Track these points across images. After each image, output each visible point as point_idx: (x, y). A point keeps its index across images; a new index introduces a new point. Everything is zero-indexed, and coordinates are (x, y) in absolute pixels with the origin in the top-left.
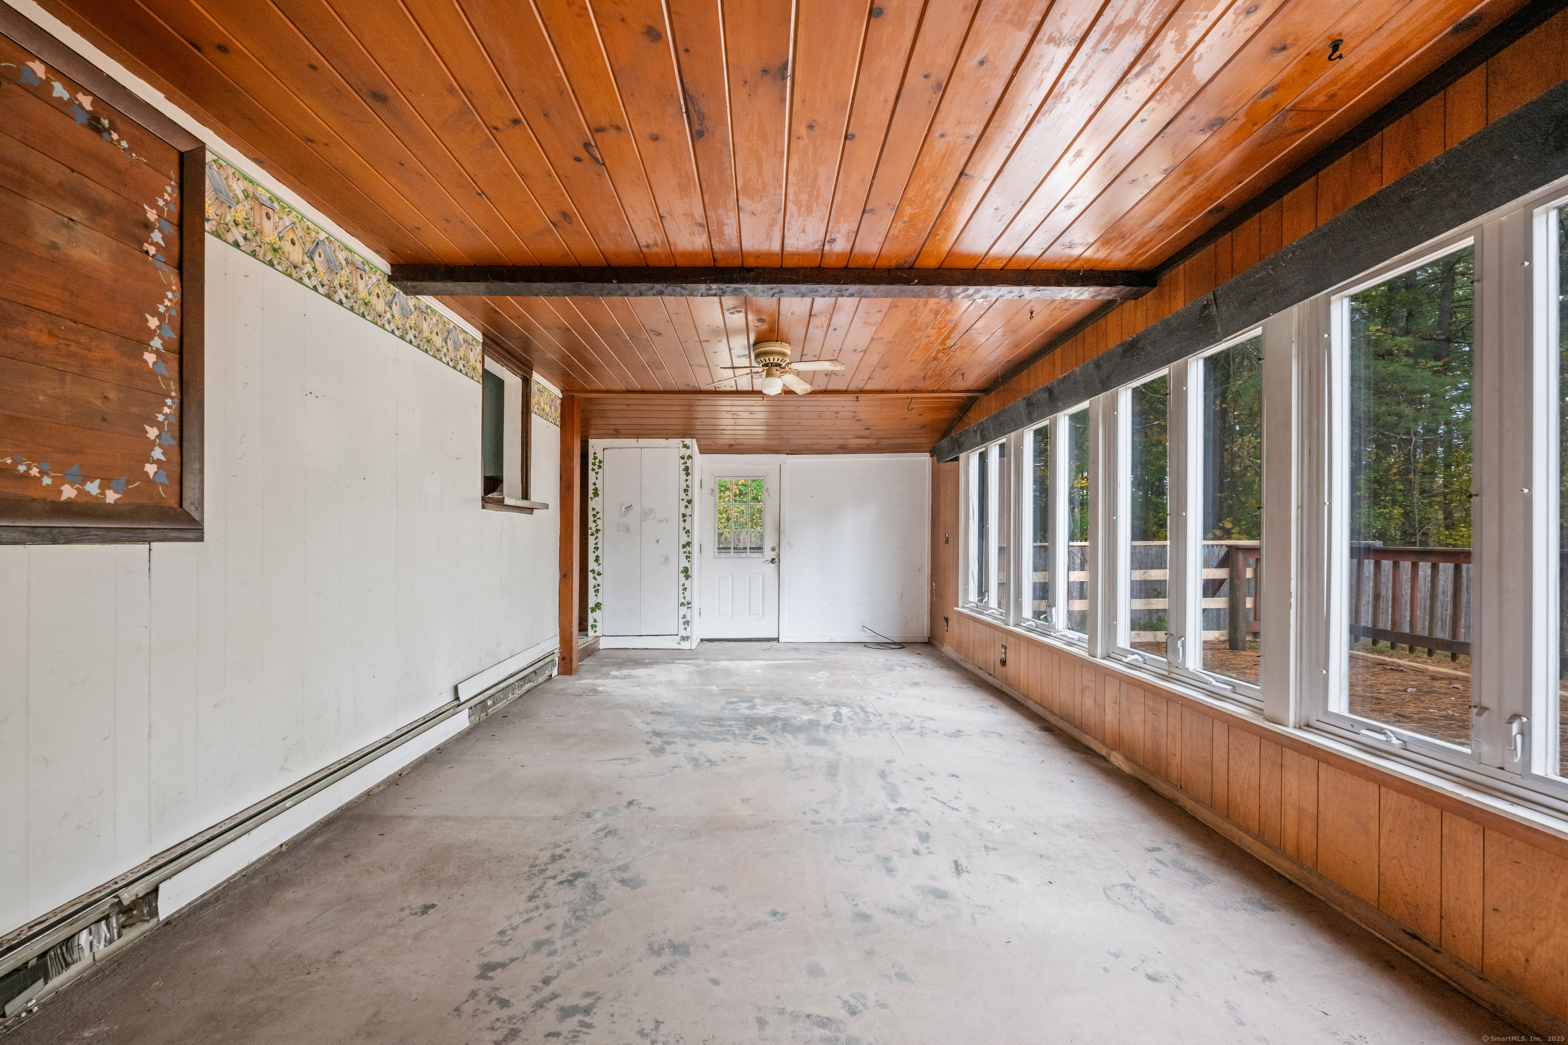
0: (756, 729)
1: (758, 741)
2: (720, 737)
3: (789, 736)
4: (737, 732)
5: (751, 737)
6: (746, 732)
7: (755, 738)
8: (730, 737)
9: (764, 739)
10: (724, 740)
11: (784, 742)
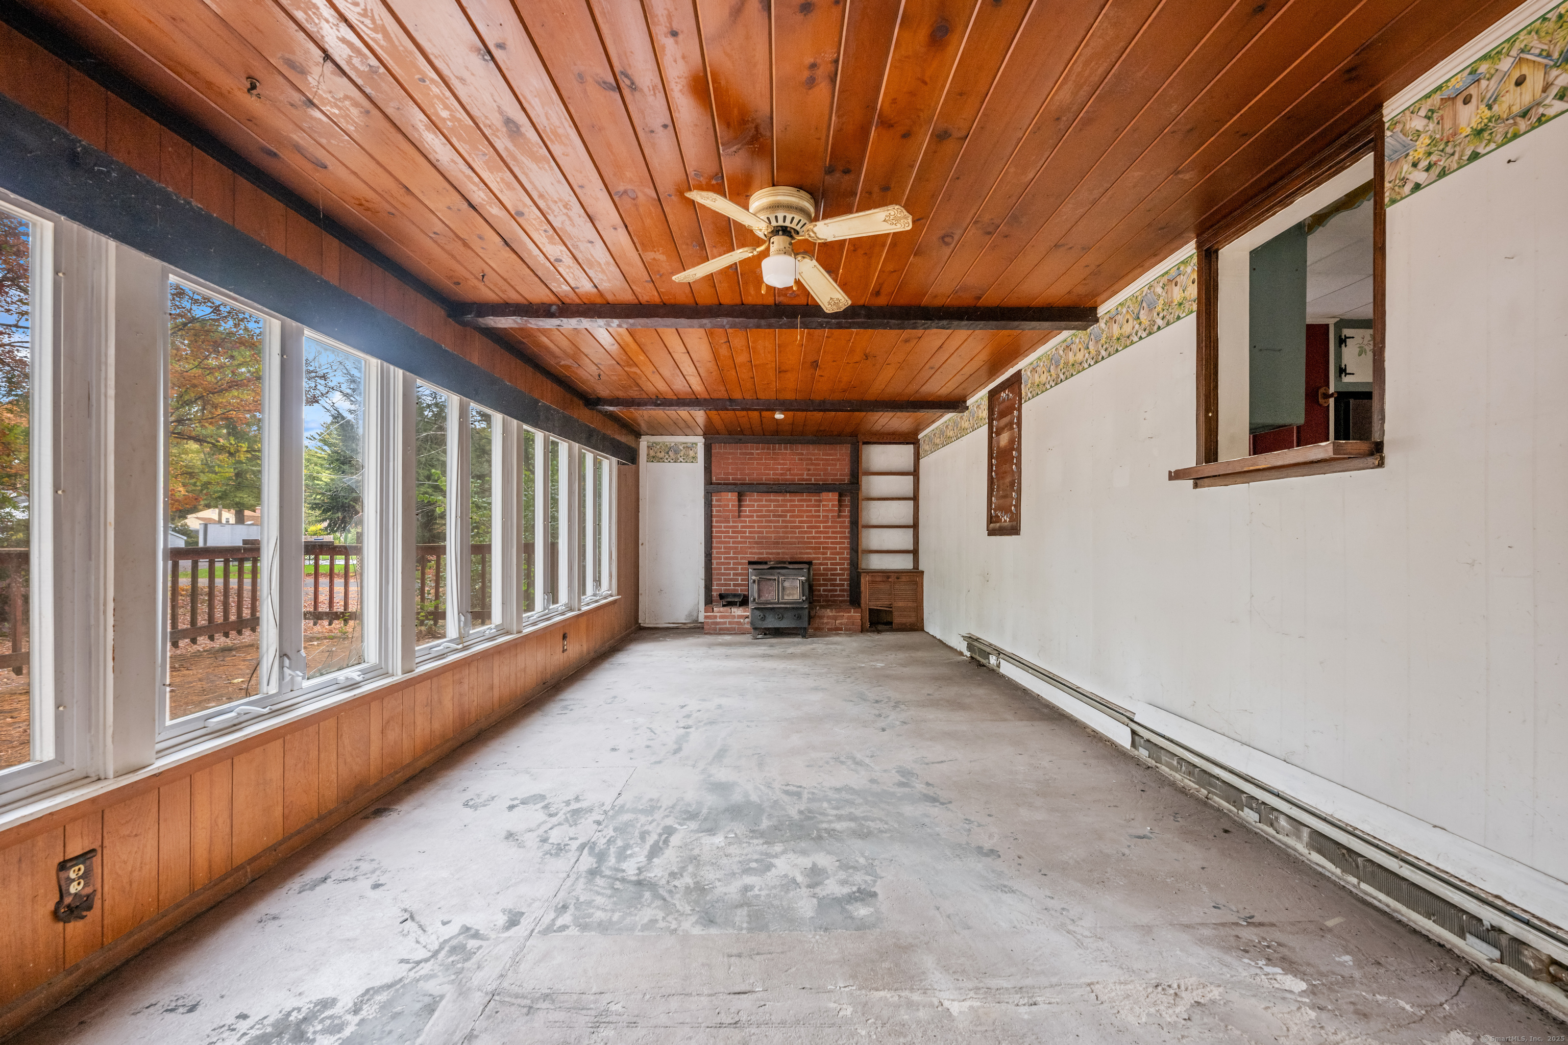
0: (801, 812)
1: (795, 789)
2: (844, 795)
3: (754, 798)
4: (825, 805)
5: (805, 796)
6: (815, 806)
7: (799, 795)
8: (831, 794)
9: (787, 792)
10: (838, 790)
11: (762, 787)
